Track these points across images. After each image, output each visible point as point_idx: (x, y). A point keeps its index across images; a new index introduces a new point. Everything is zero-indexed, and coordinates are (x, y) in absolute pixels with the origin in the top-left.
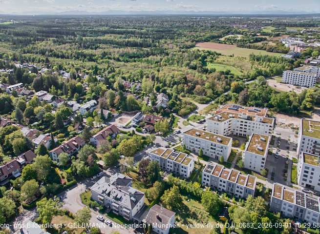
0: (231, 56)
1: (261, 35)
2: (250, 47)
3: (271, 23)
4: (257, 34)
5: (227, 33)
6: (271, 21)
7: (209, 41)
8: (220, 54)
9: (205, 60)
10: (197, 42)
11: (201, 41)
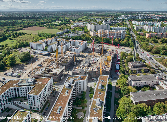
0: (31, 34)
2: (52, 28)
3: (88, 15)
5: (55, 21)
6: (90, 13)
7: (37, 26)
8: (26, 34)
9: (7, 38)
10: (29, 26)
11: (32, 26)
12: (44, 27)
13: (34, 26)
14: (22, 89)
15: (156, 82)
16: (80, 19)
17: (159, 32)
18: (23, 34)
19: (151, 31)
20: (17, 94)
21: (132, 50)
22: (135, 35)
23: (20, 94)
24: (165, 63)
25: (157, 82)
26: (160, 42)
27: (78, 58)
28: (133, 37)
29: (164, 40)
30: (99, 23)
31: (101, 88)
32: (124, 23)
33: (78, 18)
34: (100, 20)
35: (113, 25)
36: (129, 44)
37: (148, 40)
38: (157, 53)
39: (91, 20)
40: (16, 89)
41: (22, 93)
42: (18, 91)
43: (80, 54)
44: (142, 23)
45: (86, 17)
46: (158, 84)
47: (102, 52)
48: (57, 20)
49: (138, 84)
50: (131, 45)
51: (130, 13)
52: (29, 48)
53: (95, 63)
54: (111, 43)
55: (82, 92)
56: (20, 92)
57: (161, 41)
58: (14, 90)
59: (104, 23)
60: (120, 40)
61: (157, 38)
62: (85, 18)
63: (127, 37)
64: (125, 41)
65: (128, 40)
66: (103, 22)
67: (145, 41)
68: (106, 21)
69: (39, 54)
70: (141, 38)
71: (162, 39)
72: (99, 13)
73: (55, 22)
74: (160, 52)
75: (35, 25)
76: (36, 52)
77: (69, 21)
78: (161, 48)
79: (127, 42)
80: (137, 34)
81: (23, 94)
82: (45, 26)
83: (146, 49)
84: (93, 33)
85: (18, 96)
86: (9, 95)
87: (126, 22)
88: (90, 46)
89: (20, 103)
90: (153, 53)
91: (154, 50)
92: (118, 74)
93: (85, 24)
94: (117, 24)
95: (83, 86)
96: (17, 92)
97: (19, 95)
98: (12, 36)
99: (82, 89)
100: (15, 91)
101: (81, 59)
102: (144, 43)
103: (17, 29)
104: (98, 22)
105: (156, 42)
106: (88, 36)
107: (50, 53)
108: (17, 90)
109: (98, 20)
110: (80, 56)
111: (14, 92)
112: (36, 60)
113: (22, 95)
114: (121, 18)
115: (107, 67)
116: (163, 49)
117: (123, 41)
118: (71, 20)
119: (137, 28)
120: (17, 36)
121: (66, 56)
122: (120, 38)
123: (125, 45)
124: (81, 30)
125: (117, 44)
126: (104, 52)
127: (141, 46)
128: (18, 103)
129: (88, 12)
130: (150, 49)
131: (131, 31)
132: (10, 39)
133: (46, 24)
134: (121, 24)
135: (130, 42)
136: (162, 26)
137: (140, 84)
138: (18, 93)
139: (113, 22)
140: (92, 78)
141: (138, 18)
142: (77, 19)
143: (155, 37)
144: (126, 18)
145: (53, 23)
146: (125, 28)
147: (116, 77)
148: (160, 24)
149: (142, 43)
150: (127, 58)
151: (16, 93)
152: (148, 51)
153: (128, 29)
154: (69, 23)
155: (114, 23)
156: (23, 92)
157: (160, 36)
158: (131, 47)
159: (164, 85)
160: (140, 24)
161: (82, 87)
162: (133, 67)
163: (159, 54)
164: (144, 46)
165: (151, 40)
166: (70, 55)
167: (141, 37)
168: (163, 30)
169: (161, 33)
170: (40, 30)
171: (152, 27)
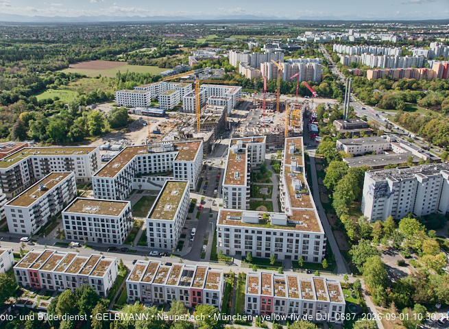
0: (98, 78)
1: (184, 47)
2: (143, 64)
3: (220, 32)
4: (180, 46)
5: (140, 47)
6: (223, 27)
7: (99, 58)
8: (85, 77)
9: (47, 86)
11: (87, 60)
13: (92, 59)
14: (157, 157)
15: (386, 146)
16: (202, 41)
17: (397, 67)
18: (78, 76)
19: (379, 65)
20: (148, 167)
21: (338, 103)
22: (342, 76)
23: (153, 167)
24: (403, 121)
25: (389, 146)
26: (397, 88)
27: (231, 118)
28: (339, 80)
29: (405, 82)
30: (253, 50)
31: (294, 152)
32: (314, 51)
33: (194, 38)
34: (254, 44)
35: (289, 55)
36: (331, 92)
37: (371, 84)
38: (390, 107)
39: (230, 44)
40: (147, 158)
41: (155, 165)
42: (150, 161)
43: (233, 112)
44: (356, 49)
45: (215, 36)
46: (390, 150)
47: (278, 107)
48: (144, 44)
49: (356, 149)
50: (337, 93)
51: (326, 27)
52: (113, 104)
53: (267, 125)
54: (292, 90)
55: (257, 165)
56: (152, 163)
57: (398, 86)
58: (142, 160)
59: (268, 51)
60: (312, 85)
61: (390, 79)
62: (215, 40)
63: (326, 77)
64: (322, 85)
65: (330, 84)
66: (262, 47)
67: (366, 86)
68: (270, 46)
69: (144, 113)
70: (357, 80)
71: (401, 81)
72: (247, 27)
73: (141, 50)
74: (396, 105)
75: (95, 56)
76: (134, 111)
77: (177, 47)
78: (399, 96)
79: (327, 88)
80: (347, 73)
81: (157, 168)
82: (120, 58)
83: (367, 100)
84: (249, 71)
85: (148, 171)
86: (135, 167)
87: (318, 47)
88: (248, 98)
89: (158, 179)
90: (382, 108)
91: (384, 102)
92: (317, 139)
93: (219, 52)
94: (299, 51)
95: (260, 154)
96: (147, 163)
97: (150, 169)
98: (56, 82)
99: (258, 159)
100: (145, 162)
101: (236, 120)
102: (364, 88)
103: (55, 67)
104: (250, 48)
105: (389, 88)
106: (237, 77)
107: (166, 113)
108: (147, 160)
109: (250, 44)
110: (231, 115)
111: (142, 164)
112: (144, 124)
113: (155, 168)
114: (306, 40)
115: (296, 127)
116: (402, 99)
117: (318, 85)
119: (346, 60)
120: (68, 82)
121: (207, 113)
122: (312, 80)
123: (323, 95)
124: (216, 65)
125: (305, 93)
126: (282, 107)
127: (356, 96)
128: (154, 179)
129: (216, 25)
130: (376, 100)
131: (332, 67)
132: (56, 88)
133: (121, 56)
134: (308, 52)
135: (334, 88)
136: (402, 54)
137: (359, 149)
138: (150, 165)
139: (287, 48)
140: (270, 148)
141: (346, 39)
142: (195, 42)
143: (387, 77)
144: (319, 39)
145: (138, 51)
146: (320, 60)
147: (314, 144)
148: (398, 51)
149: (358, 90)
150: (330, 115)
151: (145, 166)
152: (371, 104)
153: (326, 63)
154: (178, 52)
155: (291, 49)
156: (157, 162)
157: (396, 76)
158: (335, 98)
159: (399, 148)
160: (353, 51)
161: (258, 156)
162: (344, 128)
163: (395, 109)
164: (364, 94)
165: (377, 83)
166: (215, 110)
167: (356, 78)
168: (404, 64)
169: (400, 69)
170: (112, 68)
171: (379, 57)
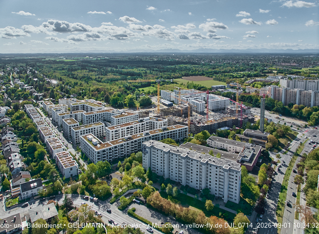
7: (204, 75)
9: (151, 85)
10: (192, 75)
11: (197, 75)
12: (212, 77)
13: (200, 75)
15: (239, 149)
18: (173, 83)
33: (299, 68)
36: (308, 116)
43: (206, 112)
48: (247, 68)
49: (214, 144)
69: (162, 103)
75: (202, 73)
86: (105, 116)
98: (157, 83)
103: (172, 77)
112: (153, 107)
118: (273, 71)
120: (163, 84)
122: (310, 105)
132: (153, 86)
137: (216, 144)
145: (236, 73)
162: (245, 135)
170: (202, 80)
